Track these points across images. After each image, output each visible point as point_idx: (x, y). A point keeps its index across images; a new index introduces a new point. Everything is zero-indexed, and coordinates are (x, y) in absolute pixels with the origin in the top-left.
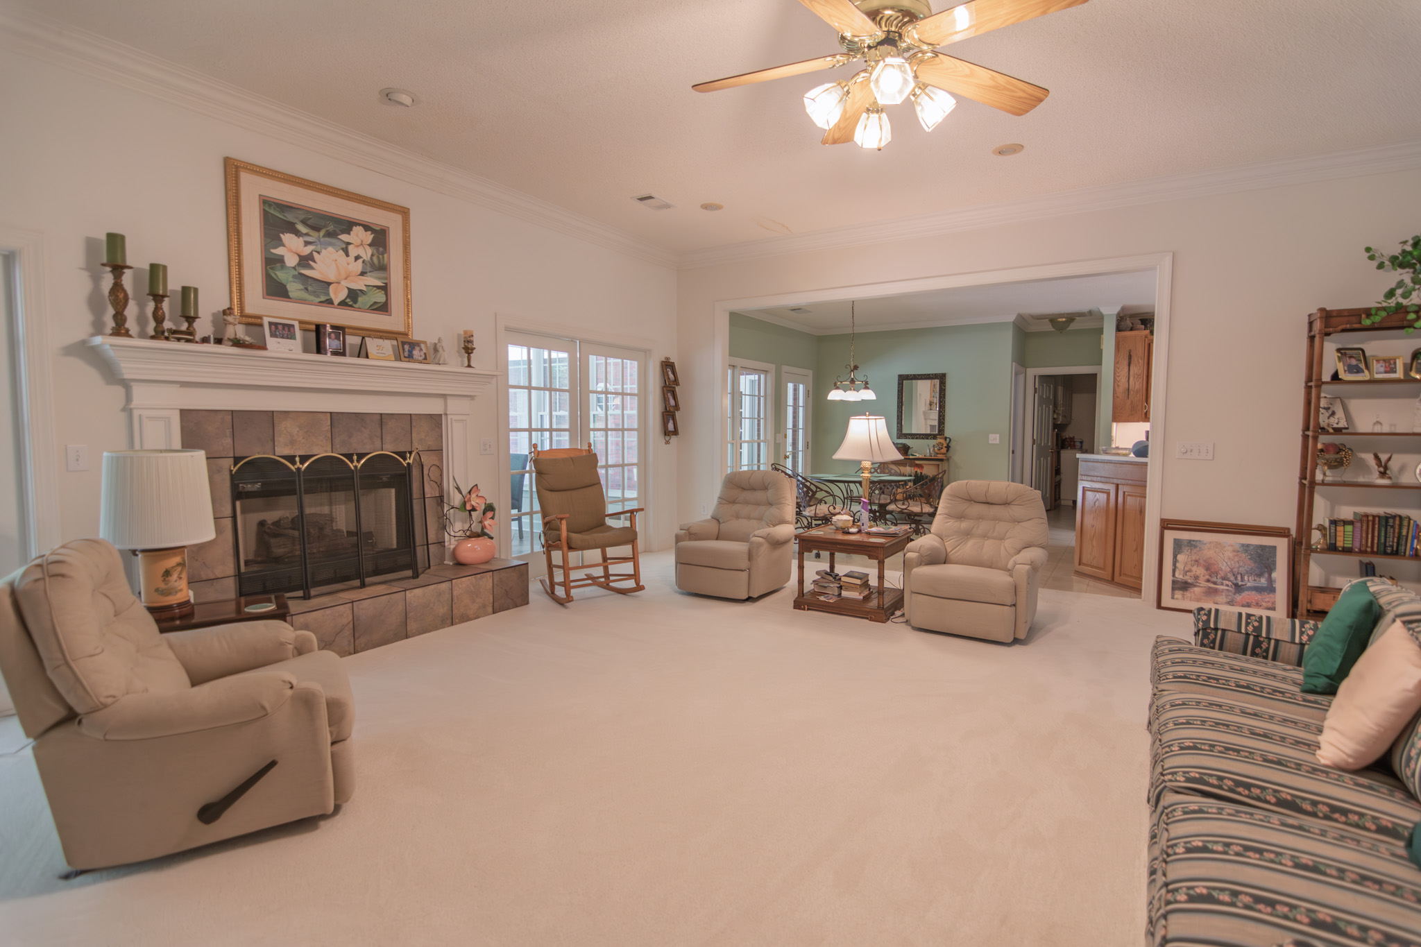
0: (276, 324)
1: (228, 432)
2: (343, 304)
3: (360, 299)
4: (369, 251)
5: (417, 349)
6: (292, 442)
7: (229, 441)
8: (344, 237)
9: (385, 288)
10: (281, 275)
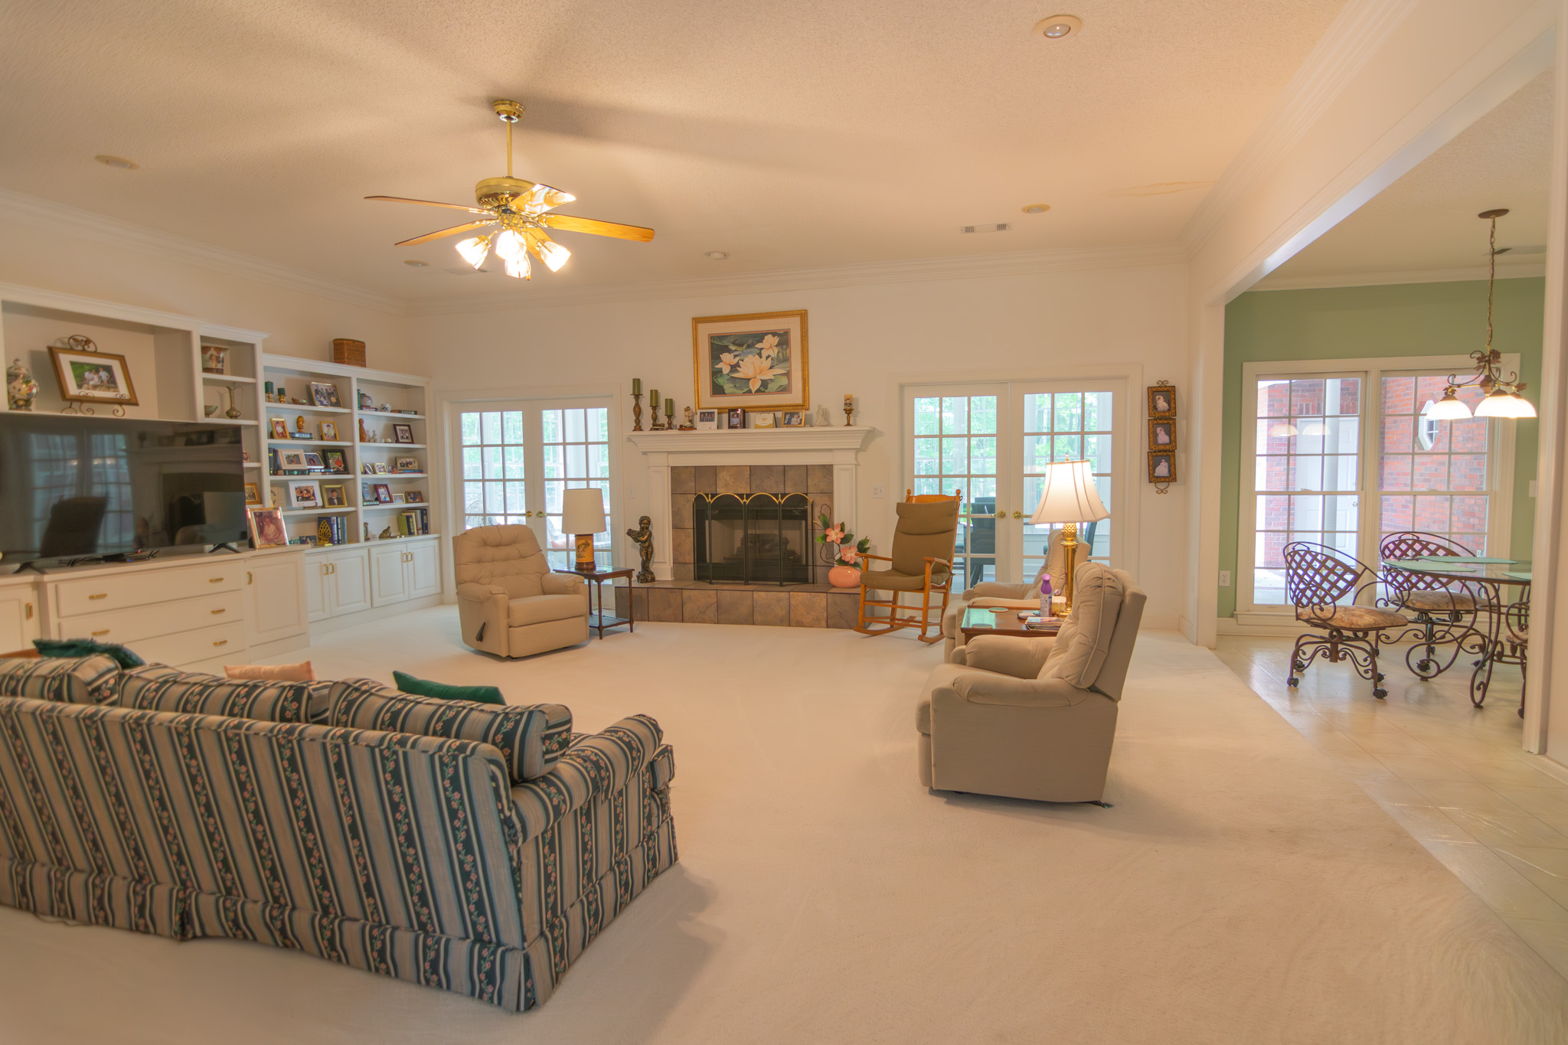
0: (704, 413)
1: (693, 479)
2: (758, 391)
3: (769, 386)
4: (776, 350)
5: (796, 416)
6: (726, 485)
7: (693, 484)
8: (759, 346)
9: (788, 375)
10: (721, 381)
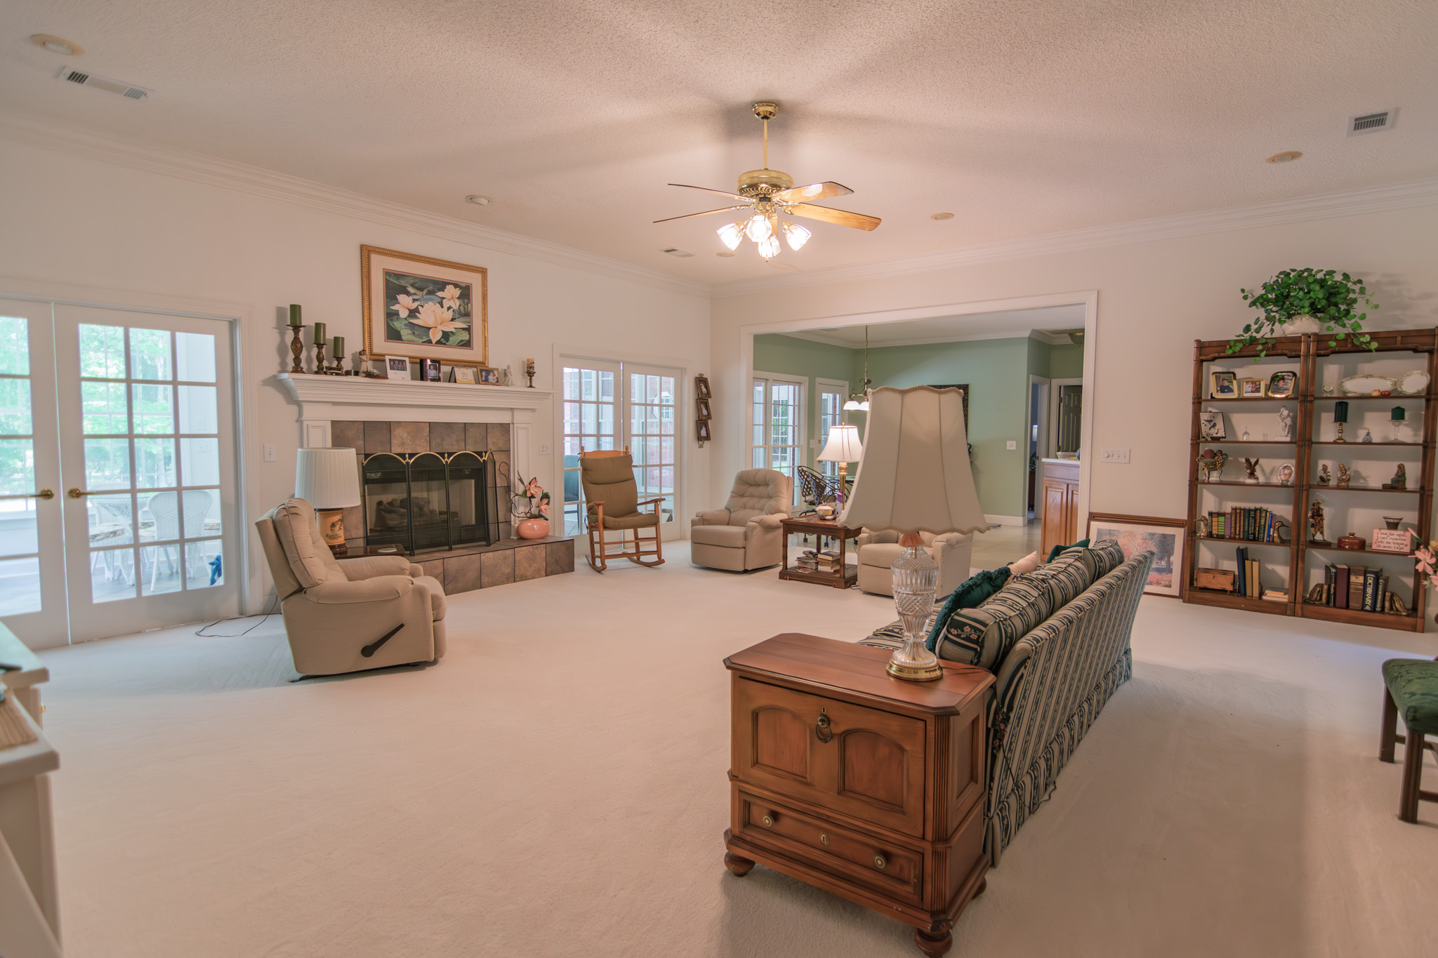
0: (394, 360)
1: (361, 436)
2: (439, 342)
3: (451, 338)
4: (458, 303)
5: (492, 374)
6: (403, 444)
7: (362, 442)
8: (440, 294)
9: (469, 329)
10: (397, 325)
